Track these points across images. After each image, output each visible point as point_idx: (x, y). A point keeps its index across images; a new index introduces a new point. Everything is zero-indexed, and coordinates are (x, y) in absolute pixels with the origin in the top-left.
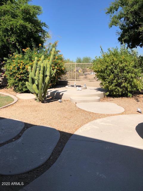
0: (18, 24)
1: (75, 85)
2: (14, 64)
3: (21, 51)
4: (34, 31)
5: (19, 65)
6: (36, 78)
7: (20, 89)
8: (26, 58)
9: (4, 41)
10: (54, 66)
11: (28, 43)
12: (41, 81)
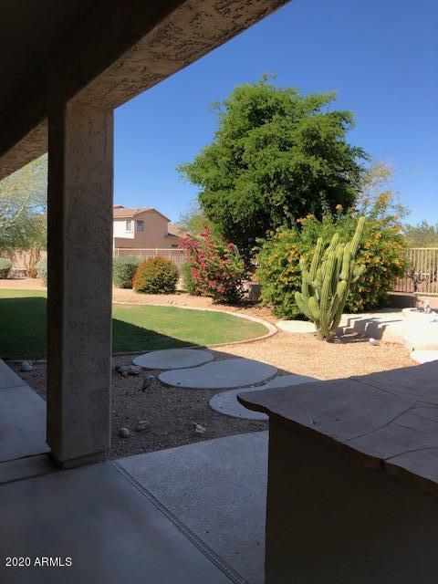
0: (292, 163)
1: (428, 306)
2: (276, 253)
3: (293, 223)
4: (328, 174)
5: (286, 254)
6: (315, 284)
7: (287, 309)
8: (304, 238)
9: (259, 203)
10: (370, 257)
11: (313, 204)
12: (325, 290)
